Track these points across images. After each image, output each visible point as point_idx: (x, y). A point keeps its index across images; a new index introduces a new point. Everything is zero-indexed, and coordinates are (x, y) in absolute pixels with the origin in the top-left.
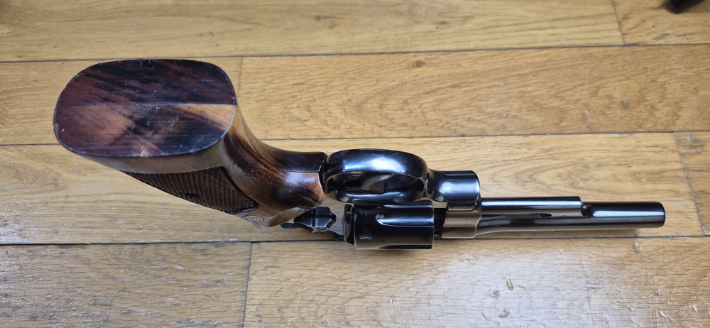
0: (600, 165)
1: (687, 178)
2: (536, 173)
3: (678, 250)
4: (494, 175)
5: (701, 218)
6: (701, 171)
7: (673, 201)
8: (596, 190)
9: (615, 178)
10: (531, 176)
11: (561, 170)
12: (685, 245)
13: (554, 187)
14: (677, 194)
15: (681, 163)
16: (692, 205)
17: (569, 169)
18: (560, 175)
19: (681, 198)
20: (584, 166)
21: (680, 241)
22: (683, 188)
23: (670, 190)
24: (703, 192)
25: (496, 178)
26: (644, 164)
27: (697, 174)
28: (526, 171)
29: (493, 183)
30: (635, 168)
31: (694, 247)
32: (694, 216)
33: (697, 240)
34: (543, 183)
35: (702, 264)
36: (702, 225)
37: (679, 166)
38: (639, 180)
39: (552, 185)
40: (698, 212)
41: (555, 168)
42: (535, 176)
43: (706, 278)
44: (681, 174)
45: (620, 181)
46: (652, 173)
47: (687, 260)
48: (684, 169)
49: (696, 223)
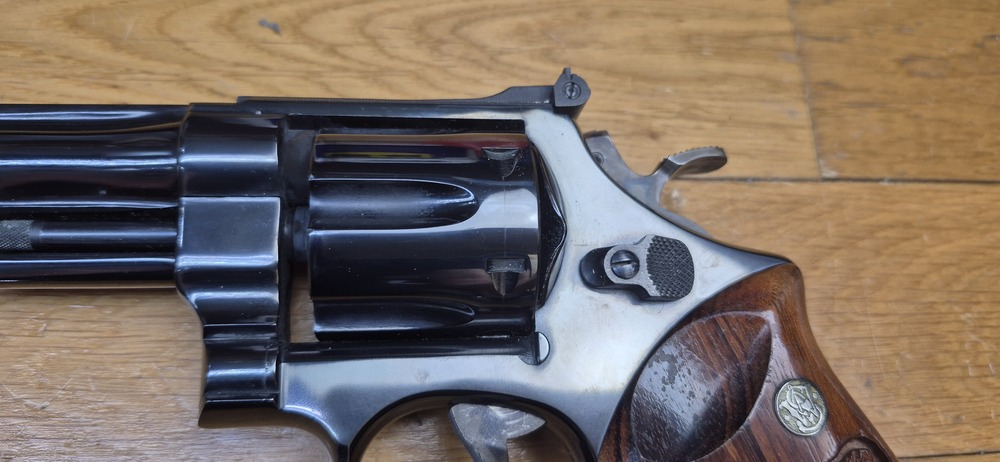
0: (615, 14)
1: (800, 53)
2: (469, 22)
3: (764, 208)
4: (368, 19)
5: (819, 140)
6: (828, 39)
7: (763, 101)
8: (600, 70)
9: (647, 45)
10: (454, 30)
11: (527, 19)
12: (779, 199)
13: (506, 58)
14: (776, 85)
15: (790, 19)
16: (802, 113)
17: (546, 17)
18: (522, 31)
19: (781, 96)
20: (580, 15)
21: (769, 190)
22: (789, 73)
23: (761, 77)
24: (829, 85)
25: (370, 29)
26: (713, 16)
27: (820, 46)
28: (448, 14)
29: (361, 40)
30: (691, 25)
31: (797, 203)
32: (805, 135)
33: (805, 189)
34: (482, 48)
35: (811, 241)
36: (820, 155)
37: (786, 26)
38: (696, 51)
39: (501, 53)
40: (814, 125)
41: (515, 14)
42: (465, 30)
43: (816, 273)
44: (788, 43)
45: (655, 50)
46: (727, 37)
47: (780, 231)
48: (795, 33)
49: (808, 150)
